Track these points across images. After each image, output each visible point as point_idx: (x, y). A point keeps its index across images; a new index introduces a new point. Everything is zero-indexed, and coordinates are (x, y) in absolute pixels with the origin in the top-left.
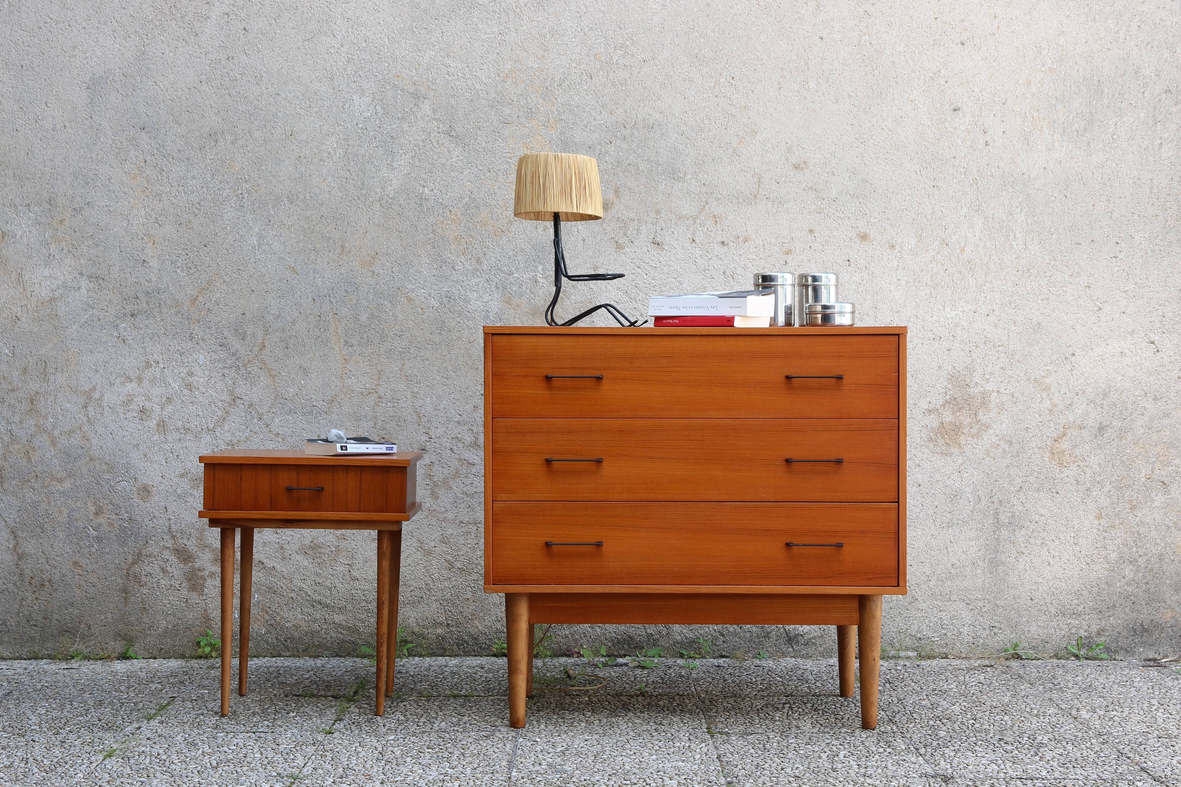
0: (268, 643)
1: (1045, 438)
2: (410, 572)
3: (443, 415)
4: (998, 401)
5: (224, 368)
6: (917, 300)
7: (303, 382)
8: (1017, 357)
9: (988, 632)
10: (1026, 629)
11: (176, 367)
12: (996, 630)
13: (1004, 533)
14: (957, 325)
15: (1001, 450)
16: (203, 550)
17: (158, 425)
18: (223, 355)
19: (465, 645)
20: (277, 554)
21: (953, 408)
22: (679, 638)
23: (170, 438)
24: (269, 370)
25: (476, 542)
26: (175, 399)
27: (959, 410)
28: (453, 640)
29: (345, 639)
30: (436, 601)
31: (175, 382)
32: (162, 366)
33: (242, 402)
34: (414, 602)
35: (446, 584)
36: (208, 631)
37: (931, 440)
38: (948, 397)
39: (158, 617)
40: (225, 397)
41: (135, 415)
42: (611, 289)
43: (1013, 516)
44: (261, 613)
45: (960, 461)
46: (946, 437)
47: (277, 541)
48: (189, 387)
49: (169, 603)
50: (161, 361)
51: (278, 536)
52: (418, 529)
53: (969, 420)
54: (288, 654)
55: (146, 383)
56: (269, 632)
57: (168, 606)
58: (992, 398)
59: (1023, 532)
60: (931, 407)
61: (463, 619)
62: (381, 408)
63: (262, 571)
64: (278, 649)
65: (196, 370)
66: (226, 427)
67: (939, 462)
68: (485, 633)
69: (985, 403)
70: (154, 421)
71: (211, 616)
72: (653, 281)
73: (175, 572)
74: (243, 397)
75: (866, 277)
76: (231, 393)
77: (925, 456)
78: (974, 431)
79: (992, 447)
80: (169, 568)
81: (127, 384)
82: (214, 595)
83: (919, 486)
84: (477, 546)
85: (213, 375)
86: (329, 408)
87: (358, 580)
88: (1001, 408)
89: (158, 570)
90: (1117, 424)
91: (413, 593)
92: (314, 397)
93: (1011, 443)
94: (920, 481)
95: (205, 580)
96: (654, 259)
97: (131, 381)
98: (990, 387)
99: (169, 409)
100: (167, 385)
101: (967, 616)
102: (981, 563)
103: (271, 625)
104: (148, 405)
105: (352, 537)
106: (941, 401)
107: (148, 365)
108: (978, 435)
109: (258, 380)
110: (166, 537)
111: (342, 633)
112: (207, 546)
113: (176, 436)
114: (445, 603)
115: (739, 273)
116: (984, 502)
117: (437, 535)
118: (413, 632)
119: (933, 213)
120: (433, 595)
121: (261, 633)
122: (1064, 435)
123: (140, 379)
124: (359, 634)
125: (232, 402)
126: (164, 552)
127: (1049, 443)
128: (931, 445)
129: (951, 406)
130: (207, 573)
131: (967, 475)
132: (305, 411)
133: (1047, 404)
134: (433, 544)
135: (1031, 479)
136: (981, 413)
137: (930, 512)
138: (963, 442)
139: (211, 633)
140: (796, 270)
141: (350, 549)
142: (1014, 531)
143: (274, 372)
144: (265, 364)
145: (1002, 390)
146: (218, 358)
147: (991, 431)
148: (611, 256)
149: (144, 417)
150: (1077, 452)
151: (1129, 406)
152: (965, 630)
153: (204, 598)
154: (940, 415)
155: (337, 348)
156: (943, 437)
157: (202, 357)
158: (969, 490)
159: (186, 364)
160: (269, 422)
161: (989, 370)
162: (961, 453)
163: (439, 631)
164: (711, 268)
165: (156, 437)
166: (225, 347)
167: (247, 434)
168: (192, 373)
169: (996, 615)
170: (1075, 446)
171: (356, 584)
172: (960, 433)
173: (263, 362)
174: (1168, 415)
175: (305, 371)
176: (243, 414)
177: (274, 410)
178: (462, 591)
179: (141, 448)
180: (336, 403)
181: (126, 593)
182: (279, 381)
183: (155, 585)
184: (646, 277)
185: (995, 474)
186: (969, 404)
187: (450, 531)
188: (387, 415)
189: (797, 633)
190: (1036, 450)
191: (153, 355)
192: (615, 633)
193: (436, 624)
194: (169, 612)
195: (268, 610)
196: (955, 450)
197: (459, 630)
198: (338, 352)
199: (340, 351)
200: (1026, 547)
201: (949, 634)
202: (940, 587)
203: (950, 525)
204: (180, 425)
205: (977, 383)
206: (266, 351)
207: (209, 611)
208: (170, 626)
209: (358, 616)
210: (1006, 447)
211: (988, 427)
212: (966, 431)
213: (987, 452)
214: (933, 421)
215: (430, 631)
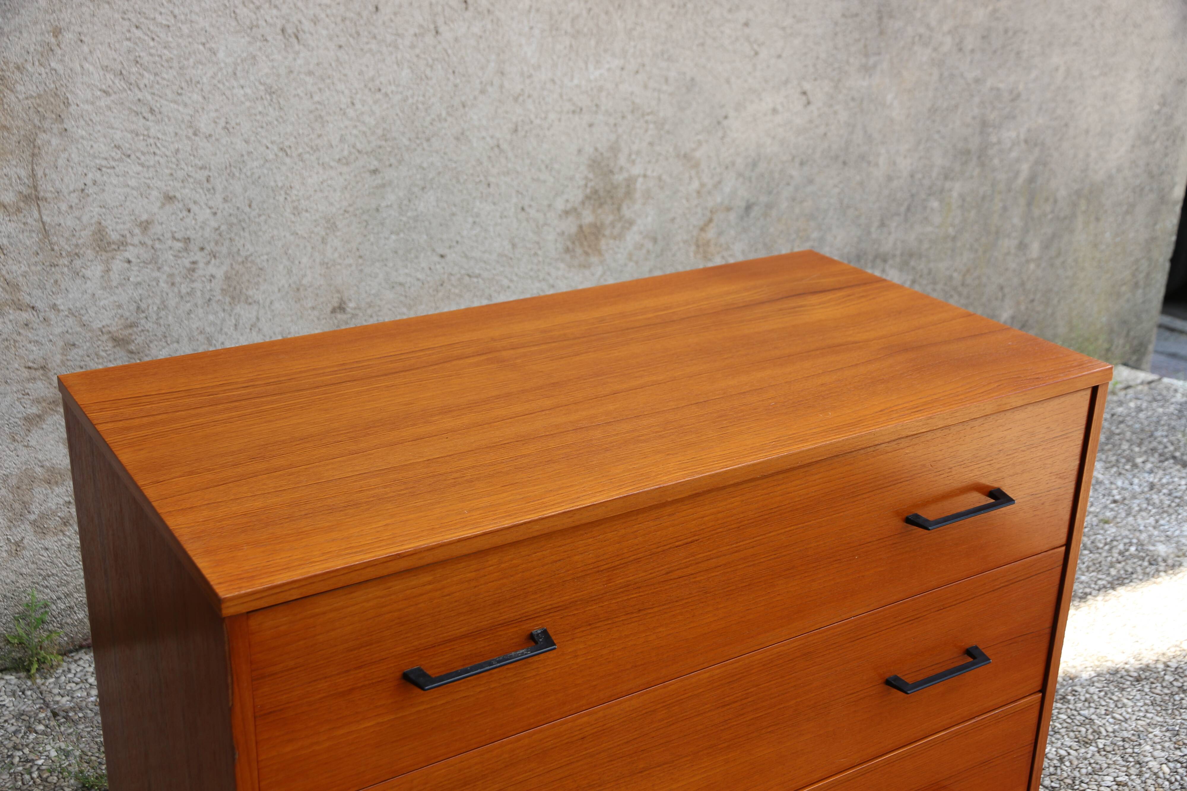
1: (691, 228)
4: (644, 187)
6: (555, 57)
8: (667, 127)
14: (601, 89)
15: (644, 251)
21: (594, 205)
27: (601, 205)
37: (567, 250)
38: (588, 191)
42: (91, 69)
46: (585, 243)
53: (611, 218)
58: (638, 185)
60: (569, 206)
69: (629, 194)
72: (166, 52)
75: (489, 26)
78: (616, 231)
79: (635, 249)
88: (648, 195)
90: (763, 199)
93: (655, 240)
96: (163, 11)
98: (636, 170)
106: (581, 197)
108: (620, 237)
115: (306, 29)
122: (711, 220)
127: (695, 233)
128: (568, 256)
129: (592, 202)
133: (696, 185)
136: (624, 207)
138: (604, 247)
140: (392, 21)
145: (649, 173)
147: (635, 228)
148: (84, 9)
150: (722, 240)
151: (777, 175)
154: (579, 215)
156: (581, 245)
161: (635, 148)
164: (262, 23)
170: (720, 234)
172: (600, 236)
174: (811, 182)
184: (152, 44)
186: (612, 197)
190: (681, 245)
196: (594, 259)
205: (621, 169)
210: (650, 245)
211: (631, 223)
212: (607, 232)
213: (630, 257)
214: (570, 226)
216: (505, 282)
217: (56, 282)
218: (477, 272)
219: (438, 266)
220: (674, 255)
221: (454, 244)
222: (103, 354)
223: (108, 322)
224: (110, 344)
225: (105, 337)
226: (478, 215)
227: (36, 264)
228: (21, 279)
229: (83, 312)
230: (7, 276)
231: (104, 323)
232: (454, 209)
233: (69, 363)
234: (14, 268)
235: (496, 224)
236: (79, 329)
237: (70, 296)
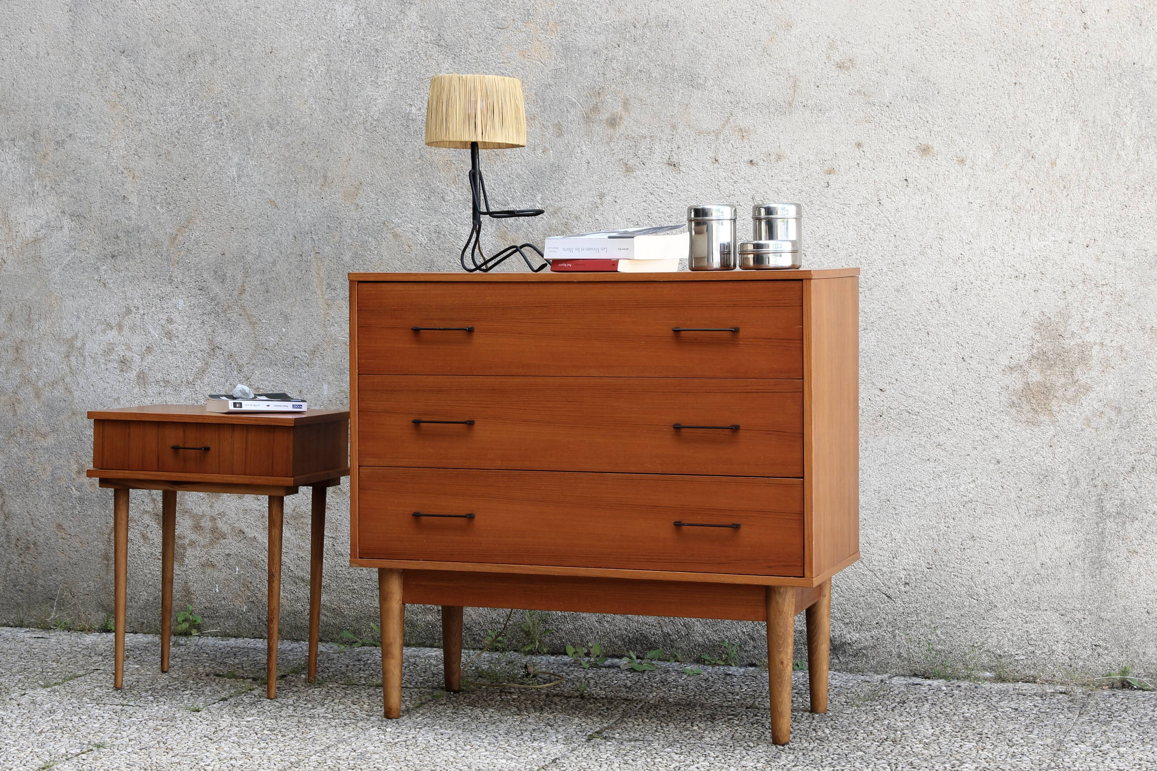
0: (249, 623)
4: (1101, 356)
5: (204, 314)
6: (995, 228)
7: (284, 330)
8: (1126, 300)
9: (1089, 652)
10: (1140, 651)
11: (156, 313)
12: (1100, 650)
13: (1110, 525)
14: (1046, 259)
15: (1105, 419)
16: (183, 515)
17: (138, 377)
18: (203, 300)
20: (258, 523)
21: (1042, 365)
22: (700, 640)
23: (150, 392)
24: (249, 317)
26: (155, 348)
27: (1050, 367)
29: (329, 622)
31: (155, 329)
32: (142, 312)
33: (222, 352)
36: (188, 605)
37: (1013, 405)
38: (1035, 351)
39: (139, 588)
40: (205, 346)
41: (116, 365)
42: (619, 219)
43: (1122, 504)
44: (242, 589)
45: (1051, 433)
46: (1033, 401)
47: (259, 508)
48: (169, 335)
49: (150, 573)
50: (141, 307)
51: (259, 503)
53: (1063, 380)
55: (126, 331)
56: (250, 610)
57: (149, 576)
58: (1094, 352)
59: (1136, 525)
60: (1014, 363)
63: (243, 542)
64: (260, 630)
65: (176, 316)
66: (206, 380)
67: (1024, 433)
68: (479, 623)
69: (1084, 359)
70: (135, 372)
71: (192, 589)
72: (668, 210)
73: (156, 539)
74: (223, 347)
75: (929, 200)
76: (211, 341)
77: (1006, 425)
78: (1070, 394)
79: (1094, 415)
80: (149, 535)
81: (108, 332)
82: (194, 566)
83: (998, 462)
85: (192, 322)
86: (311, 360)
88: (1106, 364)
89: (139, 536)
92: (295, 347)
93: (1119, 410)
94: (999, 457)
95: (185, 548)
96: (669, 183)
97: (112, 328)
98: (1090, 338)
99: (149, 359)
100: (147, 333)
101: (1061, 630)
102: (1080, 563)
103: (253, 602)
104: (128, 354)
105: (336, 506)
106: (1027, 355)
107: (128, 311)
108: (1074, 400)
109: (237, 328)
110: (146, 500)
111: (326, 615)
112: (187, 512)
113: (156, 389)
115: (771, 198)
116: (1083, 484)
119: (1014, 117)
121: (242, 611)
123: (120, 327)
125: (211, 352)
126: (145, 516)
128: (1013, 411)
129: (1040, 362)
130: (187, 541)
131: (1061, 450)
132: (286, 362)
135: (1147, 457)
136: (1078, 372)
137: (1013, 496)
138: (1055, 408)
139: (191, 608)
140: (840, 193)
142: (1124, 523)
143: (254, 319)
144: (245, 310)
145: (1107, 342)
146: (197, 303)
147: (1092, 395)
148: (620, 181)
149: (125, 368)
152: (1059, 648)
153: (185, 569)
154: (1024, 373)
155: (319, 292)
156: (1029, 402)
157: (181, 302)
158: (1064, 469)
159: (165, 311)
160: (249, 375)
161: (1089, 316)
162: (1053, 422)
164: (737, 192)
165: (136, 390)
166: (205, 291)
167: (227, 388)
168: (172, 319)
169: (1100, 631)
172: (1051, 397)
173: (243, 307)
175: (286, 318)
176: (223, 366)
177: (254, 362)
179: (122, 402)
180: (318, 354)
181: (108, 560)
182: (259, 328)
183: (135, 553)
184: (660, 205)
185: (1098, 449)
186: (1063, 360)
191: (133, 300)
192: (626, 630)
194: (150, 583)
195: (249, 585)
196: (1044, 418)
198: (321, 296)
199: (323, 295)
200: (1141, 544)
201: (1038, 652)
202: (1026, 592)
203: (1039, 513)
204: (159, 377)
205: (1073, 334)
206: (246, 296)
207: (190, 583)
208: (151, 599)
210: (1113, 415)
211: (1088, 389)
212: (1059, 394)
213: (1088, 421)
214: (1016, 381)
215: (420, 616)
216: (946, 425)
218: (917, 410)
219: (877, 399)
220: (1145, 429)
221: (894, 381)
226: (917, 359)
232: (894, 351)
235: (936, 369)
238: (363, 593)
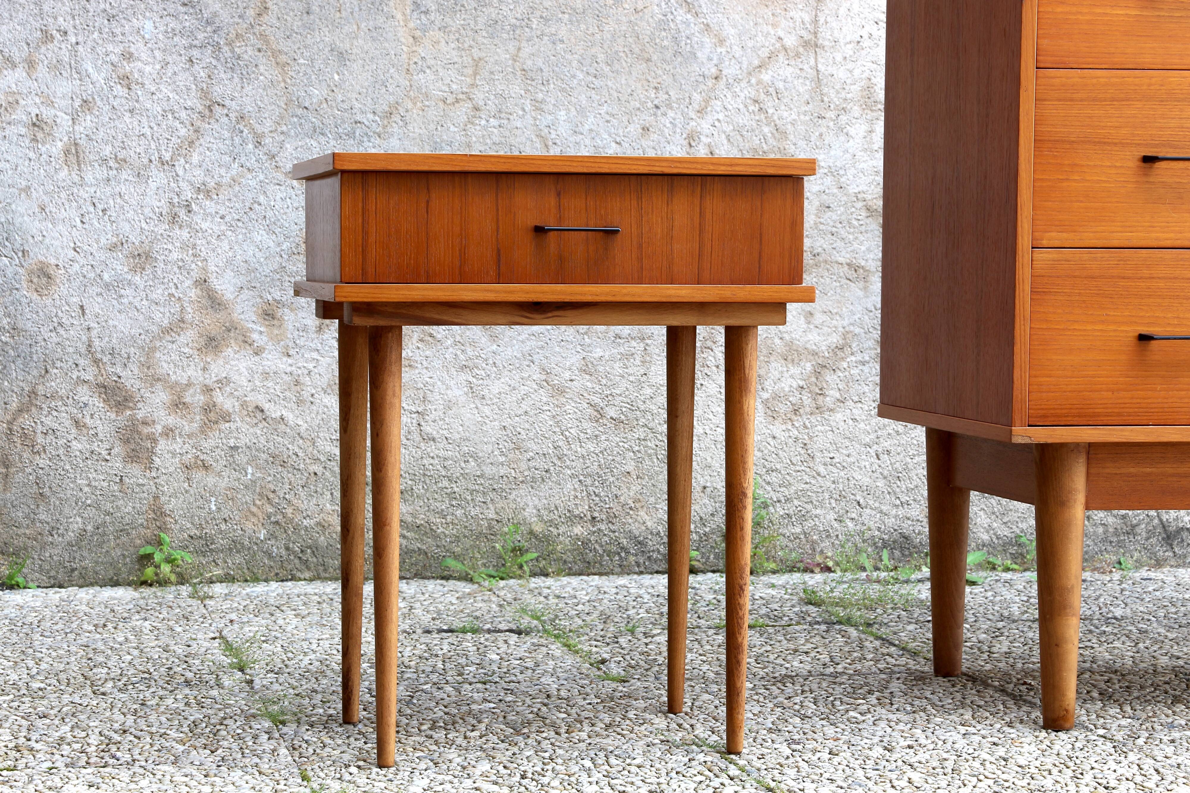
0: (270, 556)
2: (527, 426)
3: (588, 142)
5: (191, 46)
7: (336, 77)
11: (100, 42)
16: (152, 385)
17: (67, 152)
18: (189, 22)
19: (623, 554)
20: (288, 394)
22: (985, 537)
23: (89, 177)
24: (276, 53)
25: (642, 371)
26: (99, 103)
28: (602, 546)
29: (411, 547)
30: (572, 476)
31: (99, 71)
32: (73, 40)
33: (226, 111)
34: (534, 480)
35: (591, 446)
36: (162, 535)
39: (67, 511)
40: (194, 101)
41: (23, 131)
44: (258, 502)
47: (289, 369)
48: (126, 81)
49: (89, 485)
50: (71, 31)
51: (290, 361)
52: (542, 348)
54: (307, 575)
55: (42, 71)
56: (272, 536)
57: (86, 489)
61: (620, 508)
62: (478, 128)
63: (261, 425)
64: (289, 567)
65: (139, 48)
66: (195, 158)
68: (658, 533)
70: (60, 144)
71: (167, 508)
73: (100, 428)
74: (227, 103)
76: (205, 94)
80: (88, 420)
81: (5, 72)
82: (172, 469)
84: (644, 378)
85: (169, 59)
86: (384, 127)
87: (434, 440)
89: (68, 423)
91: (532, 464)
92: (357, 105)
95: (155, 441)
97: (14, 66)
99: (87, 121)
100: (83, 76)
103: (277, 523)
104: (47, 113)
105: (424, 363)
107: (47, 37)
109: (253, 72)
110: (82, 362)
112: (159, 379)
113: (101, 173)
114: (589, 481)
117: (574, 360)
118: (531, 532)
120: (567, 467)
121: (258, 538)
123: (31, 64)
124: (436, 537)
125: (207, 112)
126: (79, 389)
130: (159, 428)
132: (341, 130)
134: (567, 375)
139: (168, 539)
141: (420, 385)
143: (283, 58)
144: (267, 42)
146: (179, 27)
149: (40, 135)
153: (154, 474)
155: (399, 16)
157: (149, 25)
159: (120, 38)
160: (274, 150)
163: (578, 530)
165: (63, 174)
166: (193, 7)
167: (234, 172)
168: (131, 55)
171: (431, 449)
173: (263, 36)
175: (342, 57)
176: (226, 134)
177: (284, 128)
178: (618, 459)
179: (34, 194)
180: (396, 118)
181: (7, 467)
182: (293, 74)
183: (61, 451)
187: (598, 352)
188: (488, 141)
189: (1181, 525)
191: (55, 18)
192: (879, 529)
193: (573, 518)
194: (89, 502)
195: (271, 496)
197: (613, 528)
198: (402, 23)
199: (405, 20)
204: (107, 153)
206: (270, 18)
207: (163, 499)
208: (89, 528)
209: (434, 505)
215: (562, 530)
217: (821, 135)
222: (855, 223)
223: (865, 188)
224: (864, 213)
225: (859, 205)
227: (805, 113)
228: (789, 126)
229: (842, 172)
230: (778, 122)
231: (860, 189)
233: (821, 227)
234: (785, 114)
236: (835, 191)
237: (832, 153)
238: (469, 498)
